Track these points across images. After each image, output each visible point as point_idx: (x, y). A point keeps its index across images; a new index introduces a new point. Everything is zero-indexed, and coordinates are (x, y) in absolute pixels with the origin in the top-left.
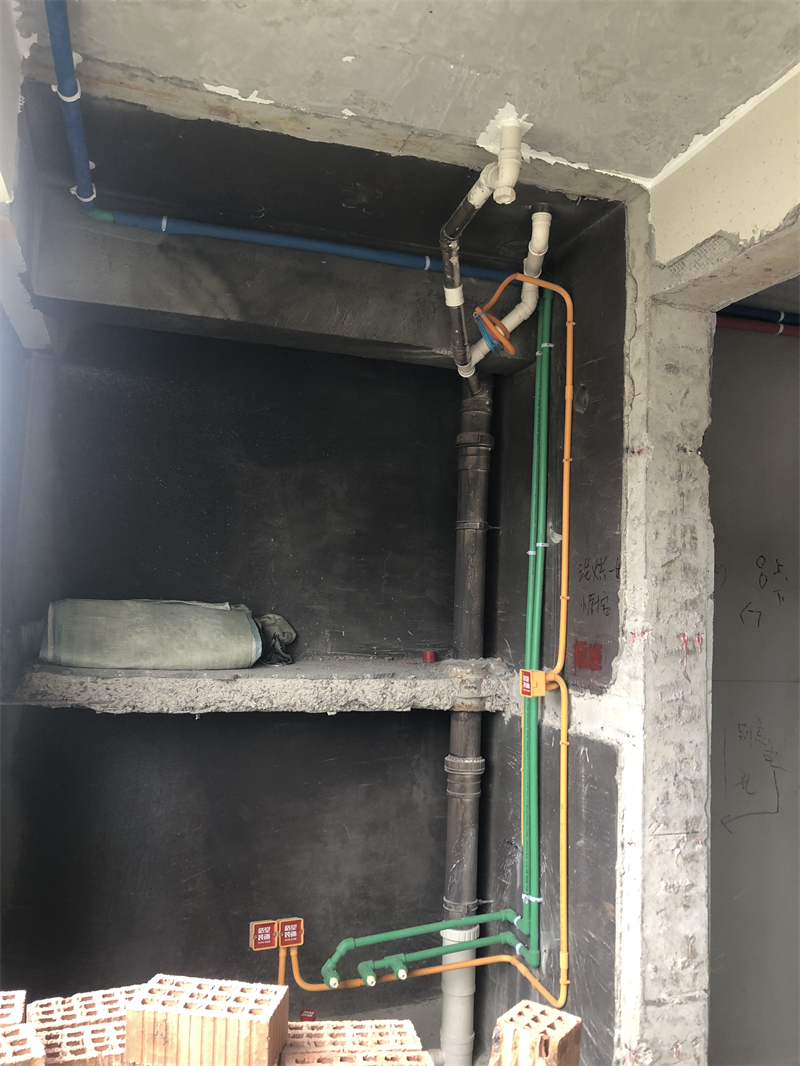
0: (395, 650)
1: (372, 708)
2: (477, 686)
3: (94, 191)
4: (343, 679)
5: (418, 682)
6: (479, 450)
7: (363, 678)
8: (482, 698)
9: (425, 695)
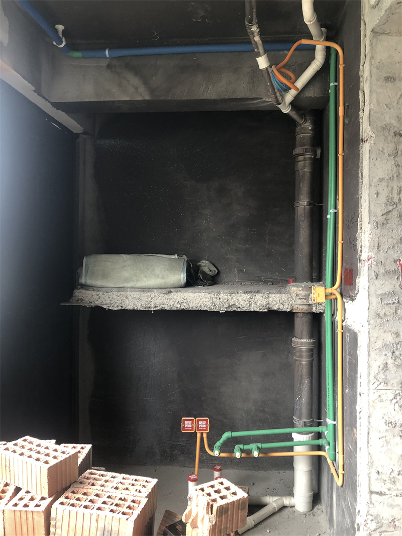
0: (275, 279)
1: (244, 309)
2: (307, 297)
3: (64, 40)
4: (226, 293)
5: (270, 295)
6: (305, 158)
7: (238, 293)
8: (310, 305)
9: (275, 303)
